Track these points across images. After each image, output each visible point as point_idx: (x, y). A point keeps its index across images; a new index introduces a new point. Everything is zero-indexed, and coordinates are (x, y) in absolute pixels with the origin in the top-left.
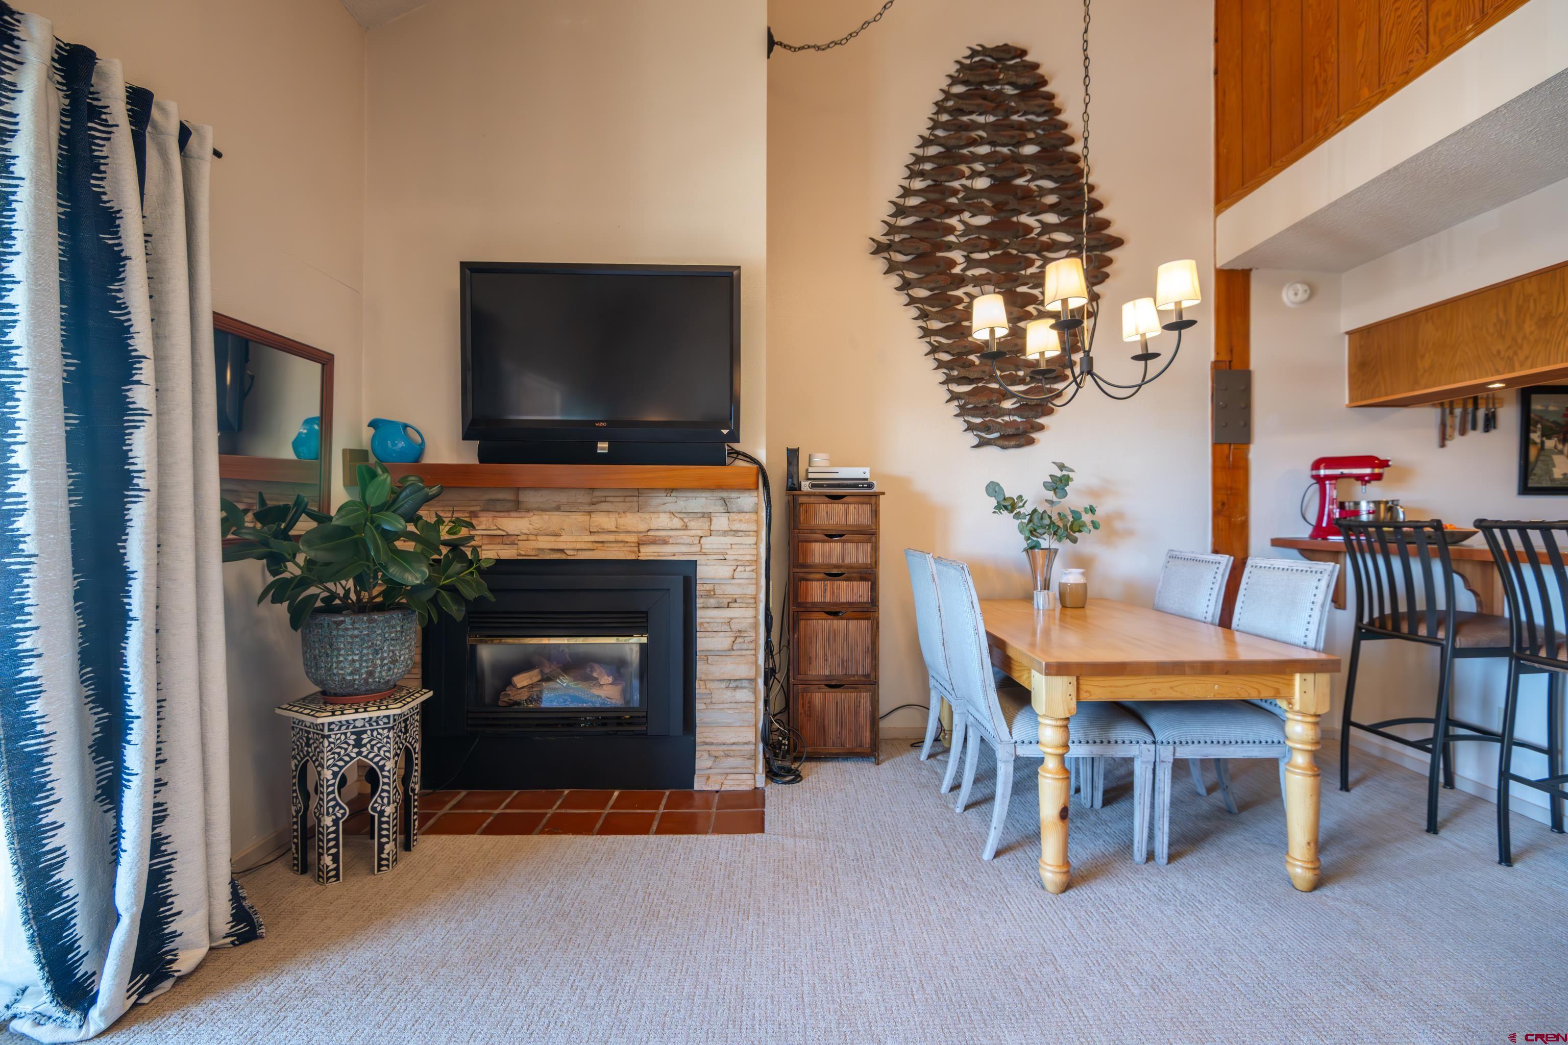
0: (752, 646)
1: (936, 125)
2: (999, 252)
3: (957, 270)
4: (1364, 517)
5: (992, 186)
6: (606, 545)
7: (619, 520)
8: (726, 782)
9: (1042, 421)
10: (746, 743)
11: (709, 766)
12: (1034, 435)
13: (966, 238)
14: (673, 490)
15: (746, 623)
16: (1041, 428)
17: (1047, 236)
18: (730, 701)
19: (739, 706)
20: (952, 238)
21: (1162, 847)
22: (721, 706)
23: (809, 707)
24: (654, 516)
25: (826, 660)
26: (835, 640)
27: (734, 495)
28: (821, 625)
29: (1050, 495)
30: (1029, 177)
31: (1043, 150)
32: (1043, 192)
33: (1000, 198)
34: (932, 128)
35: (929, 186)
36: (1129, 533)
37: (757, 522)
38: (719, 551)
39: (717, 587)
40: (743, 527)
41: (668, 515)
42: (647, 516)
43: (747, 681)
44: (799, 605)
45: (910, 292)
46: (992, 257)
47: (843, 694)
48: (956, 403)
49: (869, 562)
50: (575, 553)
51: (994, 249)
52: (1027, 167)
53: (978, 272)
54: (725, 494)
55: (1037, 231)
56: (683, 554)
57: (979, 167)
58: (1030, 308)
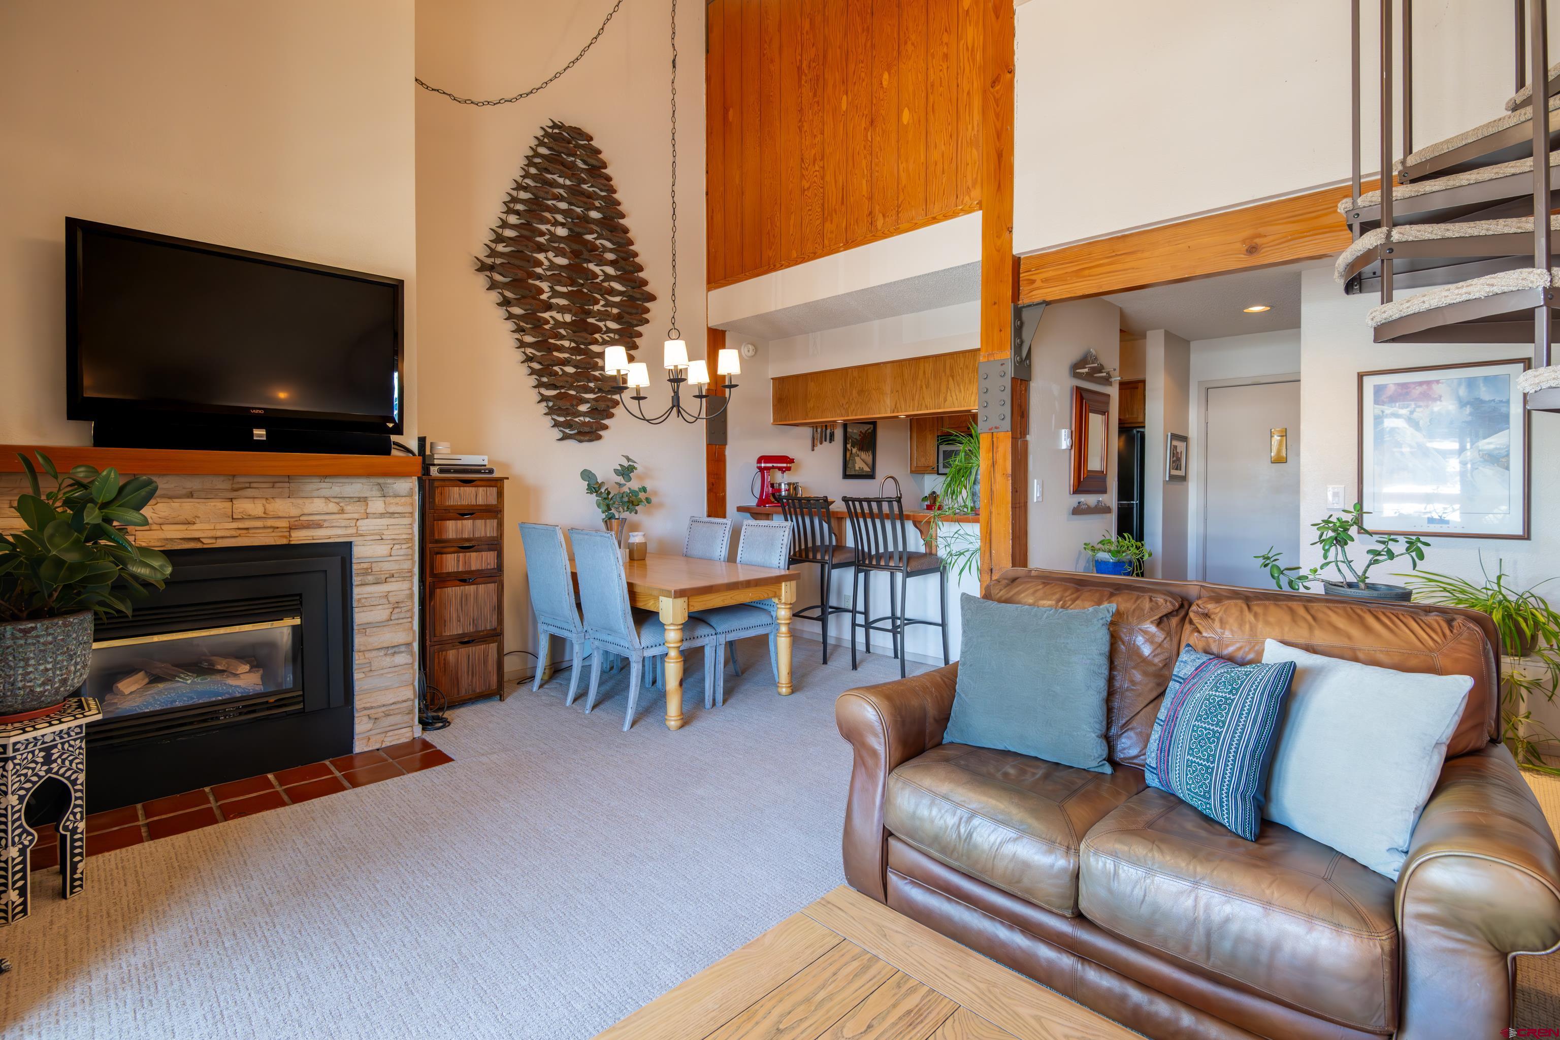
0: (408, 615)
1: (526, 175)
2: (575, 289)
3: (544, 297)
4: (783, 493)
5: (569, 235)
6: (251, 531)
7: (267, 506)
8: (386, 739)
9: (606, 422)
10: (405, 701)
11: (369, 728)
12: (601, 433)
13: (551, 273)
14: (326, 476)
15: (402, 596)
16: (606, 427)
17: (608, 283)
18: (389, 666)
19: (396, 669)
20: (539, 270)
21: (720, 697)
22: (382, 672)
23: (445, 664)
24: (307, 501)
25: (459, 621)
26: (467, 604)
27: (389, 481)
28: (453, 592)
29: (620, 479)
30: (595, 235)
31: (604, 218)
32: (605, 249)
33: (576, 247)
34: (524, 177)
35: (522, 224)
36: (660, 505)
37: (412, 504)
38: (375, 532)
39: (374, 565)
40: (399, 509)
41: (323, 500)
42: (300, 501)
43: (404, 646)
44: (433, 575)
45: (508, 309)
46: (570, 292)
47: (474, 648)
48: (544, 404)
49: (495, 535)
50: (214, 541)
51: (571, 286)
52: (595, 228)
53: (562, 302)
54: (381, 480)
55: (601, 278)
56: (339, 536)
57: (560, 218)
58: (597, 336)
